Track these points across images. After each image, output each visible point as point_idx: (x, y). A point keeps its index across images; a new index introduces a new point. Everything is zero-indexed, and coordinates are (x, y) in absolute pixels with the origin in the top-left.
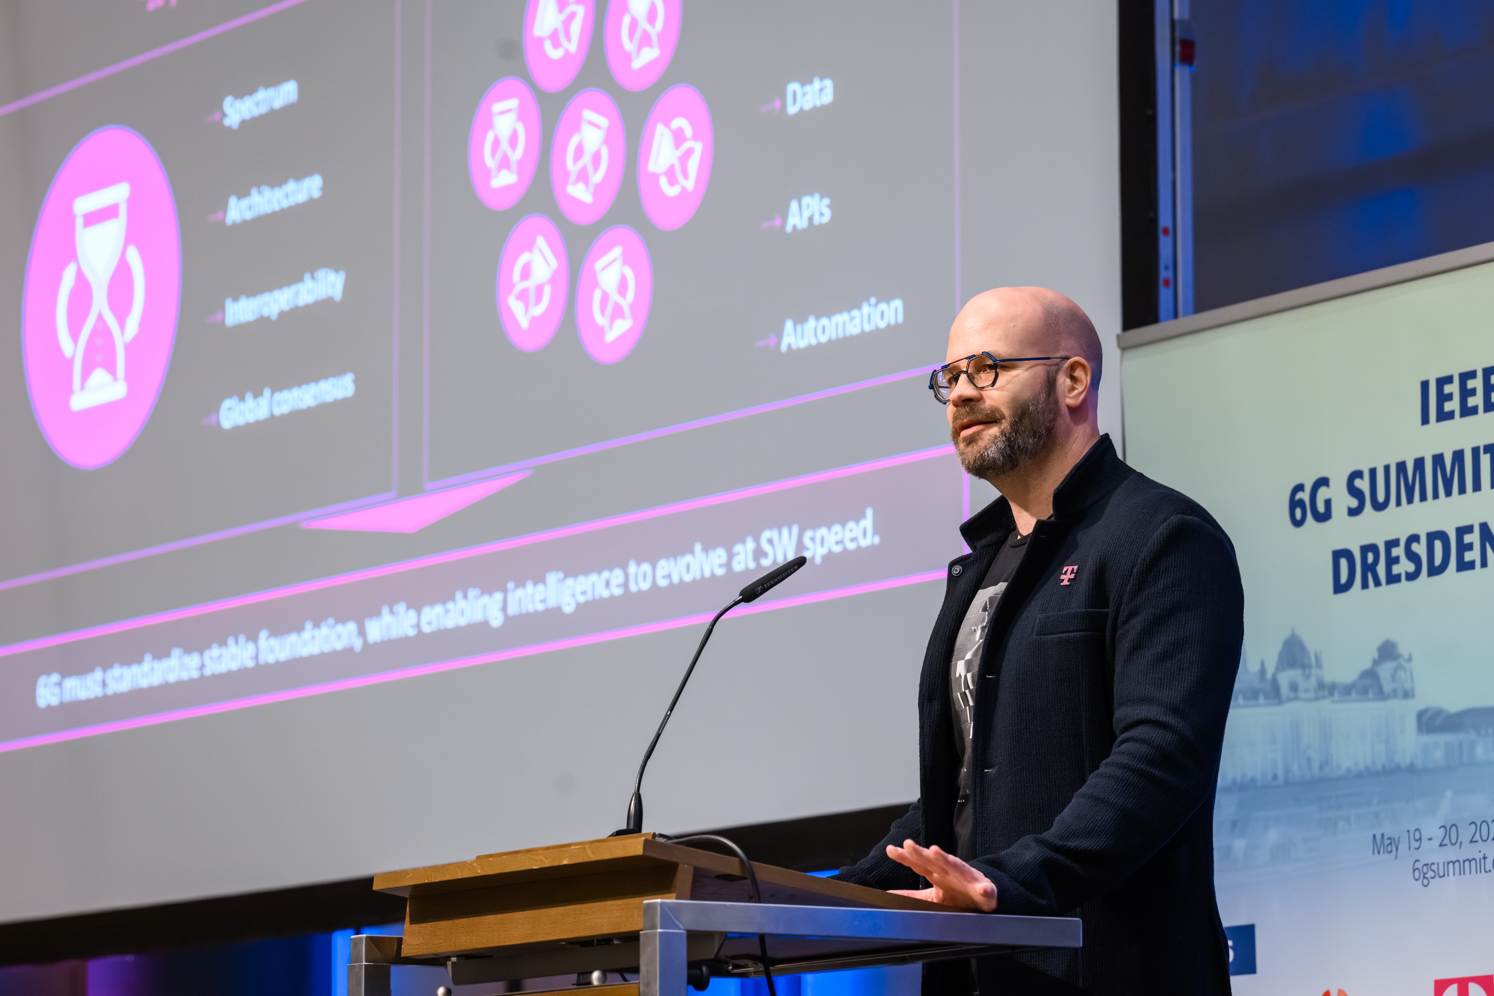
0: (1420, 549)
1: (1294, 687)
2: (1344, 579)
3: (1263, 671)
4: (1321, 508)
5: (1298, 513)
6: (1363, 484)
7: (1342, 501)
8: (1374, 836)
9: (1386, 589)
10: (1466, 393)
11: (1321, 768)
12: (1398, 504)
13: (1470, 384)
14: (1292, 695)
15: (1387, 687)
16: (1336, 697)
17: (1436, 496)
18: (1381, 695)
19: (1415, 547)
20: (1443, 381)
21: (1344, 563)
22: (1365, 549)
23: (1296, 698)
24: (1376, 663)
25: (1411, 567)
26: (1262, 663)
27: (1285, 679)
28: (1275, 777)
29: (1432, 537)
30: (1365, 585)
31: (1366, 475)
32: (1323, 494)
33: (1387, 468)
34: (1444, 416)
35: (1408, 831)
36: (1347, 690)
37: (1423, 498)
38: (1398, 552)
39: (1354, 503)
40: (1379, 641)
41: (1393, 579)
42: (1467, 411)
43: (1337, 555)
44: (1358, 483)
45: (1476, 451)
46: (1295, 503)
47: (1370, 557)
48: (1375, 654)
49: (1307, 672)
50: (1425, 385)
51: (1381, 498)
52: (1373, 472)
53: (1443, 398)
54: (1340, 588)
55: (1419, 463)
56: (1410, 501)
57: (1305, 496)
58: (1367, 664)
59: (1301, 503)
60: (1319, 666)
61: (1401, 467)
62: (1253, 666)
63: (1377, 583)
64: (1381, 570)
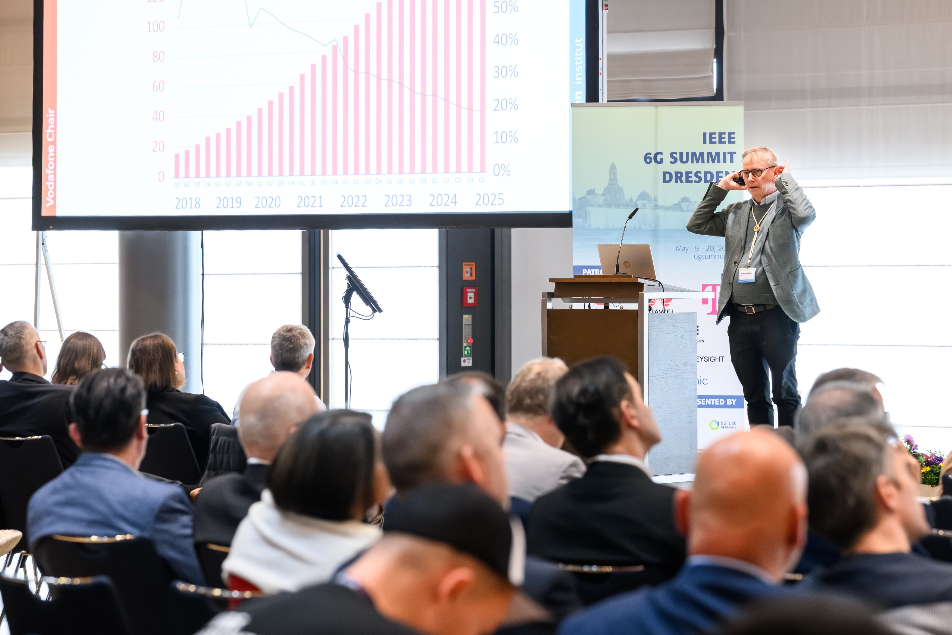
0: (702, 175)
1: (644, 206)
2: (667, 179)
3: (631, 200)
4: (659, 160)
5: (648, 160)
6: (678, 156)
7: (667, 159)
8: (677, 246)
9: (685, 183)
10: (721, 138)
11: (656, 227)
12: (692, 162)
13: (723, 136)
14: (643, 207)
15: (684, 209)
16: (663, 209)
17: (708, 162)
18: (682, 210)
19: (699, 174)
20: (711, 134)
21: (667, 175)
22: (676, 173)
23: (645, 208)
24: (679, 202)
25: (697, 179)
26: (631, 198)
27: (640, 203)
28: (635, 228)
29: (706, 173)
30: (676, 181)
31: (678, 154)
32: (659, 157)
33: (687, 154)
34: (711, 142)
35: (693, 246)
36: (667, 208)
37: (703, 162)
38: (693, 175)
39: (673, 160)
40: (682, 197)
41: (687, 181)
42: (720, 142)
43: (665, 174)
44: (674, 155)
45: (724, 154)
46: (646, 157)
47: (679, 175)
48: (680, 200)
49: (650, 202)
50: (705, 134)
51: (684, 159)
52: (681, 154)
53: (711, 138)
54: (665, 181)
55: (702, 154)
56: (698, 162)
57: (652, 156)
58: (677, 202)
59: (650, 158)
60: (655, 200)
61: (694, 154)
62: (627, 198)
63: (682, 181)
64: (684, 178)
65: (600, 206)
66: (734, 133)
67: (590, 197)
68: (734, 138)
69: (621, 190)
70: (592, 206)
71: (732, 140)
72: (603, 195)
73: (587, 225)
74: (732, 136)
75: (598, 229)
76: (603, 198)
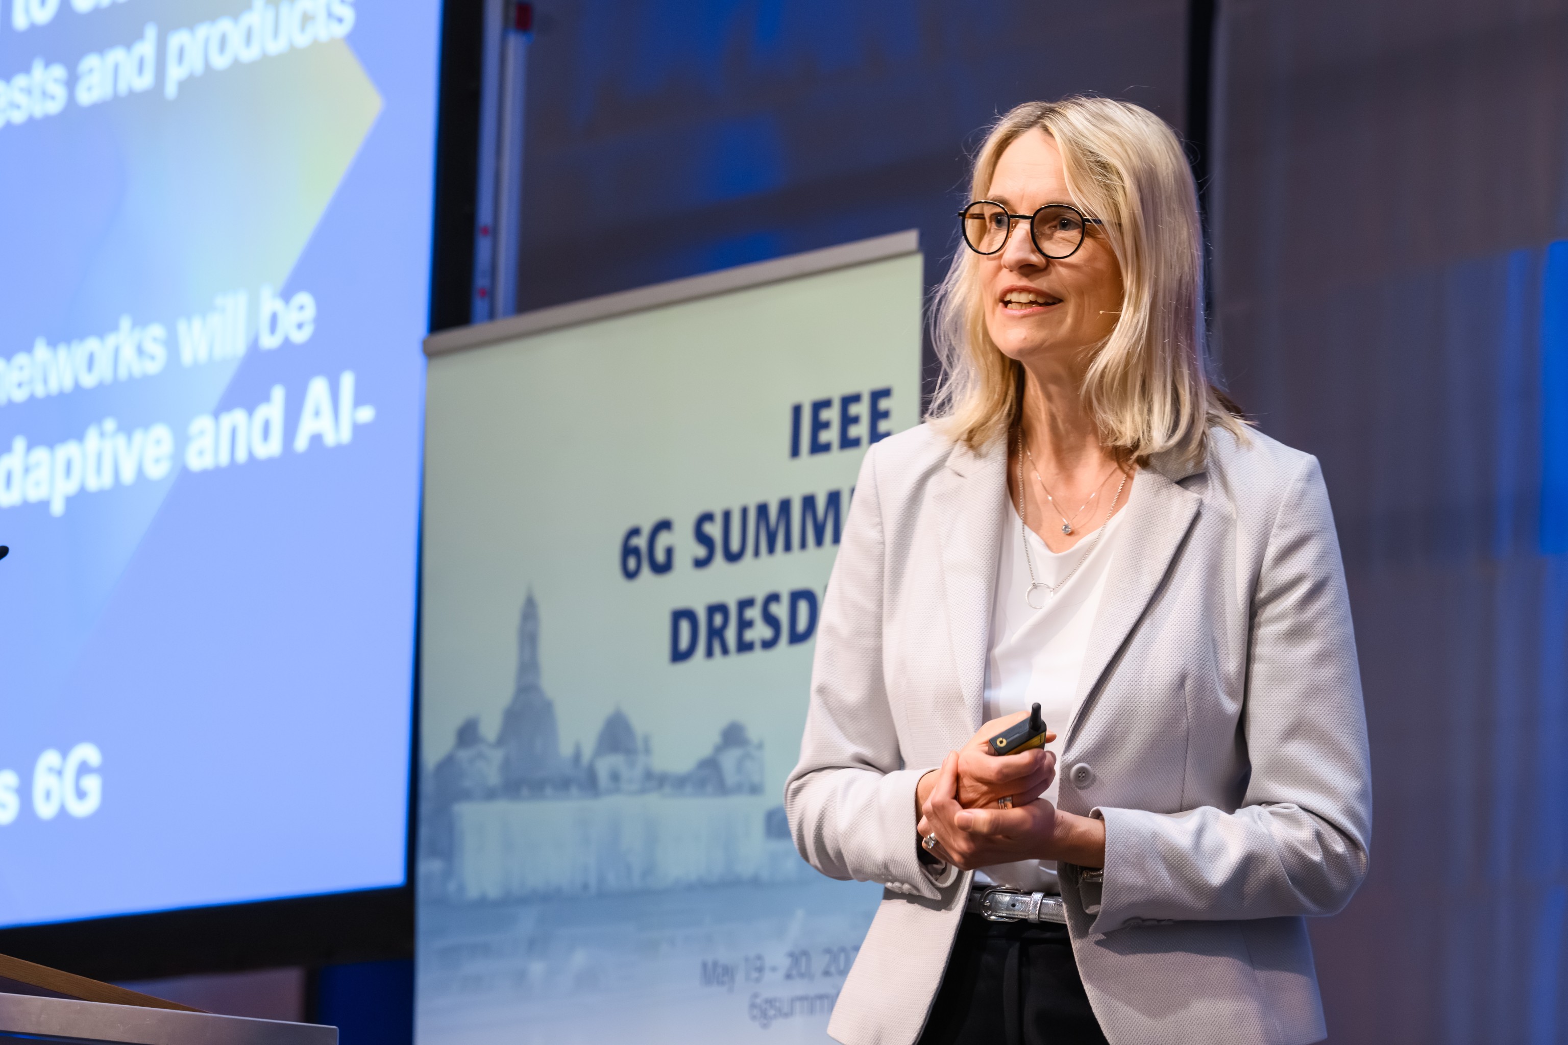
0: (781, 611)
1: (615, 777)
2: (684, 643)
3: (577, 757)
4: (660, 557)
5: (632, 563)
6: (714, 530)
7: (687, 549)
8: (705, 963)
9: (736, 660)
10: (848, 420)
12: (757, 553)
13: (854, 410)
14: (612, 786)
15: (730, 780)
16: (669, 788)
17: (803, 545)
18: (723, 789)
19: (775, 609)
20: (820, 406)
21: (685, 627)
22: (712, 611)
23: (617, 791)
24: (719, 749)
25: (768, 633)
26: (578, 746)
27: (603, 767)
28: (585, 887)
29: (796, 596)
30: (710, 653)
31: (719, 519)
32: (664, 540)
33: (744, 512)
34: (818, 448)
35: (747, 959)
36: (680, 783)
37: (788, 547)
38: (753, 613)
39: (701, 552)
40: (723, 723)
41: (744, 646)
42: (848, 443)
43: (678, 615)
44: (708, 527)
46: (628, 551)
47: (718, 620)
48: (717, 740)
49: (632, 758)
50: (797, 411)
51: (735, 546)
52: (727, 516)
53: (819, 425)
54: (679, 656)
55: (785, 506)
56: (771, 549)
57: (641, 542)
59: (636, 551)
60: (648, 751)
61: (763, 510)
62: (566, 749)
63: (725, 651)
64: (731, 635)
65: (491, 795)
66: (886, 393)
67: (464, 755)
68: (886, 415)
69: (547, 708)
70: (466, 795)
71: (883, 426)
72: (501, 741)
73: (452, 886)
74: (883, 404)
75: (482, 903)
76: (497, 756)
